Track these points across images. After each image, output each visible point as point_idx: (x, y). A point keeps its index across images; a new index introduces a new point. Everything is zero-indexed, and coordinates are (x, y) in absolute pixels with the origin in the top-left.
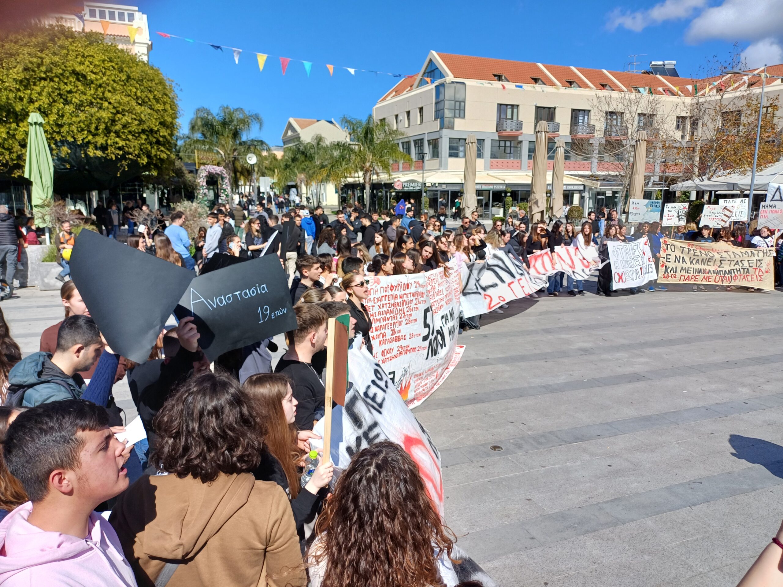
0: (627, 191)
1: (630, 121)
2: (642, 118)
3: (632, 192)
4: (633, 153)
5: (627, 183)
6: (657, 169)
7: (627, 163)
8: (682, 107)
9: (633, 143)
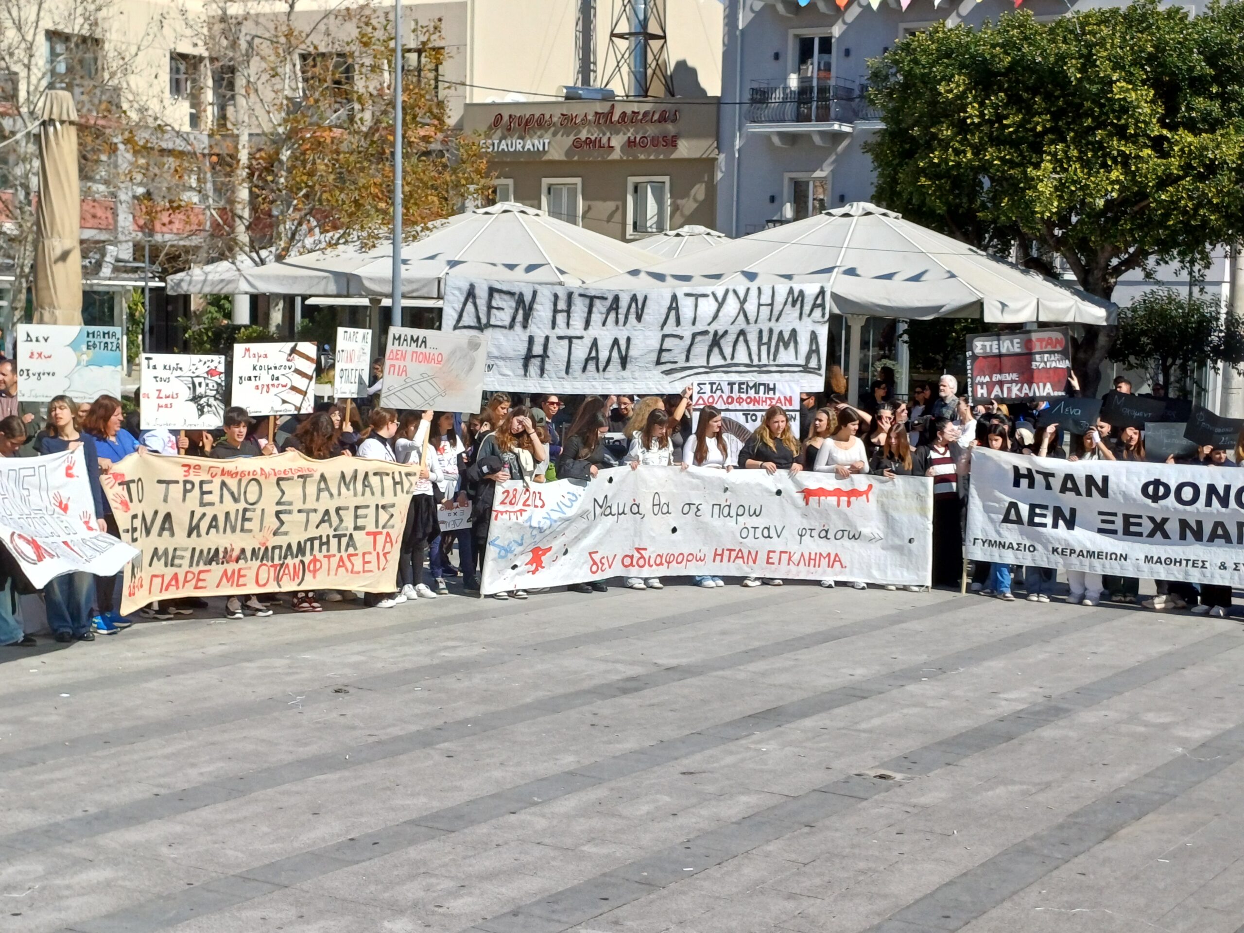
0: (29, 290)
1: (20, 53)
2: (60, 48)
3: (43, 294)
4: (36, 163)
5: (28, 262)
6: (125, 220)
7: (21, 195)
8: (180, 25)
9: (34, 127)
